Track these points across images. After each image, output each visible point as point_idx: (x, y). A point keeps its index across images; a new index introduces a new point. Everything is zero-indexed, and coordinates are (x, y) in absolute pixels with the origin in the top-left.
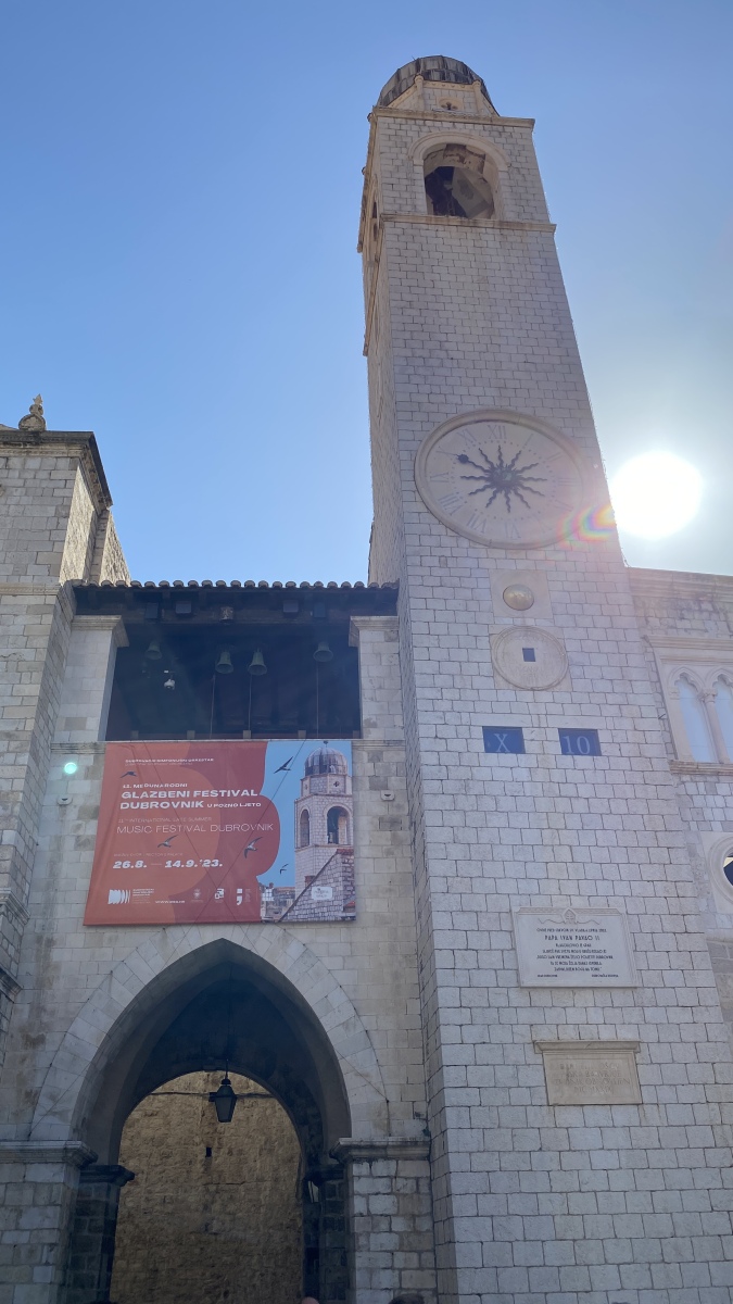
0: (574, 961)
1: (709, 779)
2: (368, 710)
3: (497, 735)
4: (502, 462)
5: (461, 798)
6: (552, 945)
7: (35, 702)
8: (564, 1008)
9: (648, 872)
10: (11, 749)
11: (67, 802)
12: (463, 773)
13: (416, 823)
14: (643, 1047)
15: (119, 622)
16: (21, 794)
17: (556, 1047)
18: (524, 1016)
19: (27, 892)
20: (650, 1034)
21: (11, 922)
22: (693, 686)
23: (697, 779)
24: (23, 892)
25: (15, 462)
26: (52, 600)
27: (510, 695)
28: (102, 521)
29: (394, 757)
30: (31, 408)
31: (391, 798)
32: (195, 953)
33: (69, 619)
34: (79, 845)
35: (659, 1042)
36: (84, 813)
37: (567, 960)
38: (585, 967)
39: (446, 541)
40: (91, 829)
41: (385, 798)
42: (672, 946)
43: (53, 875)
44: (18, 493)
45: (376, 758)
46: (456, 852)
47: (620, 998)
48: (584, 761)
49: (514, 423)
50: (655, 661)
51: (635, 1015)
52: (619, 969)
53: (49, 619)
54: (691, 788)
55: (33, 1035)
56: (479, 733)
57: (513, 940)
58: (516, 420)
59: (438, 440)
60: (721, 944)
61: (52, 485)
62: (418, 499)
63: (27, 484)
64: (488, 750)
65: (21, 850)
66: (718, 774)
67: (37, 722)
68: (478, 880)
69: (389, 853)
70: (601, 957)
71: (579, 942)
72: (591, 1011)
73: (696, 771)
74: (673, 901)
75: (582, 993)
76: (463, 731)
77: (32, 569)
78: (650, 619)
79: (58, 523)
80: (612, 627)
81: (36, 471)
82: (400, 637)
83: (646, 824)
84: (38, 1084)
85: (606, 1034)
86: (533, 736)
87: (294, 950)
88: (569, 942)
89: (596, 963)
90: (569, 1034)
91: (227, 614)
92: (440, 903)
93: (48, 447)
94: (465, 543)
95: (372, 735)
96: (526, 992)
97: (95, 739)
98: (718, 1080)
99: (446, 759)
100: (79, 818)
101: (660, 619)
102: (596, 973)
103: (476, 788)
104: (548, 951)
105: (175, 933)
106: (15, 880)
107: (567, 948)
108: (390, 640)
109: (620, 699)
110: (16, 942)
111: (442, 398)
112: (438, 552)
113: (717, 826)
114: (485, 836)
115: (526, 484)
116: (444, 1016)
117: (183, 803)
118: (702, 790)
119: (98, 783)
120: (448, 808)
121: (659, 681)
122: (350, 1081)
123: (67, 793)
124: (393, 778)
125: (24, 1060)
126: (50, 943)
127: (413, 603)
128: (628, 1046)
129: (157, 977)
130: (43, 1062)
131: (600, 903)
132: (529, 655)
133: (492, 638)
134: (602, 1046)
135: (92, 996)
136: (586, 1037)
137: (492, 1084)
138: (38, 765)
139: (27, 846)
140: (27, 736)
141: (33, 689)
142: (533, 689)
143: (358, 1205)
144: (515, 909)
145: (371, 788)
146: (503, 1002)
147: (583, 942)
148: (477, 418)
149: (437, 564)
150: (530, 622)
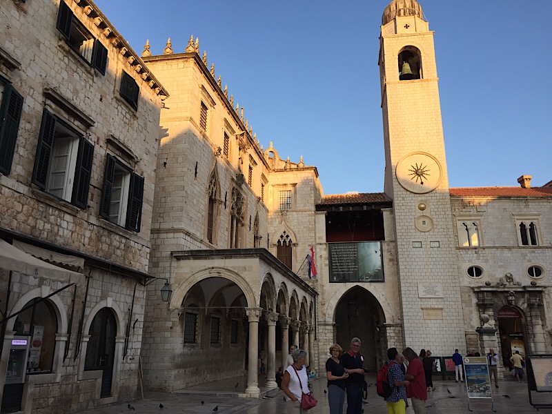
2: (386, 235)
3: (416, 244)
5: (407, 259)
6: (426, 289)
8: (428, 302)
9: (448, 274)
11: (321, 256)
12: (408, 253)
13: (397, 261)
14: (444, 309)
15: (326, 212)
17: (426, 309)
18: (420, 303)
20: (446, 307)
22: (466, 226)
23: (464, 250)
26: (313, 212)
27: (419, 233)
29: (392, 245)
31: (392, 254)
32: (352, 288)
34: (325, 265)
36: (325, 259)
37: (429, 292)
42: (452, 289)
45: (388, 245)
46: (406, 270)
47: (439, 300)
48: (435, 249)
49: (423, 154)
50: (456, 221)
51: (443, 303)
52: (440, 294)
53: (313, 217)
55: (323, 303)
56: (411, 243)
57: (418, 288)
59: (402, 162)
60: (465, 287)
61: (308, 181)
64: (413, 247)
66: (469, 249)
68: (411, 276)
69: (392, 267)
70: (436, 292)
72: (433, 302)
75: (432, 299)
76: (408, 243)
78: (455, 209)
80: (445, 214)
82: (392, 212)
83: (449, 263)
84: (325, 312)
86: (424, 243)
87: (373, 287)
88: (429, 289)
90: (429, 306)
92: (402, 280)
93: (306, 171)
94: (409, 193)
95: (387, 239)
96: (420, 298)
97: (325, 242)
98: (459, 315)
99: (404, 250)
102: (435, 295)
103: (410, 256)
105: (348, 284)
108: (390, 214)
109: (445, 233)
111: (403, 148)
112: (402, 196)
113: (467, 261)
114: (412, 267)
116: (404, 303)
118: (464, 253)
119: (327, 251)
120: (404, 261)
121: (456, 226)
122: (385, 312)
124: (392, 249)
125: (322, 308)
127: (395, 205)
128: (441, 309)
129: (345, 293)
130: (325, 308)
131: (437, 281)
132: (424, 222)
133: (415, 219)
134: (435, 309)
136: (432, 307)
137: (413, 316)
142: (424, 232)
143: (388, 334)
144: (418, 282)
145: (387, 252)
146: (415, 300)
147: (433, 289)
148: (412, 154)
149: (402, 199)
150: (425, 214)
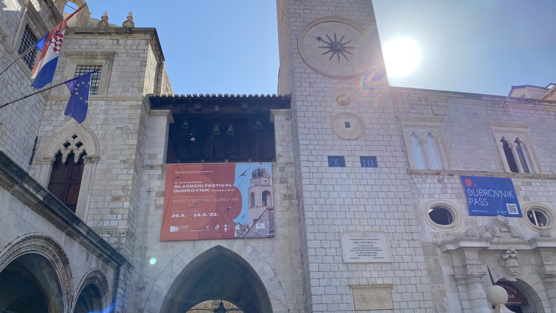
0: (366, 252)
1: (423, 176)
2: (279, 149)
3: (334, 160)
4: (336, 40)
5: (318, 186)
6: (356, 245)
7: (135, 147)
8: (362, 271)
9: (397, 215)
10: (125, 167)
11: (151, 190)
12: (320, 176)
13: (299, 196)
14: (394, 286)
15: (170, 113)
16: (131, 187)
17: (359, 287)
18: (346, 274)
19: (135, 228)
20: (397, 281)
21: (129, 240)
22: (417, 137)
23: (418, 176)
24: (133, 228)
25: (122, 42)
26: (140, 103)
27: (340, 143)
28: (161, 68)
29: (290, 170)
30: (128, 17)
31: (289, 187)
32: (207, 251)
33: (148, 111)
34: (157, 208)
35: (401, 284)
36: (158, 194)
37: (363, 252)
38: (370, 254)
39: (312, 76)
40: (161, 201)
41: (286, 187)
42: (407, 246)
43: (146, 220)
44: (123, 56)
45: (282, 170)
46: (316, 208)
47: (384, 267)
48: (370, 170)
49: (341, 23)
50: (401, 127)
51: (391, 274)
52: (385, 255)
53: (139, 111)
54: (416, 180)
55: (140, 286)
56: (326, 159)
57: (340, 244)
58: (342, 21)
59: (308, 31)
60: (427, 244)
61: (138, 52)
62: (300, 57)
63: (128, 51)
64: (330, 166)
65: (132, 209)
66: (427, 174)
67: (136, 156)
68: (326, 219)
69: (288, 209)
70: (377, 250)
71: (368, 244)
72: (373, 272)
73: (418, 173)
74: (407, 227)
75: (369, 265)
76: (319, 158)
77: (131, 89)
78: (399, 109)
79: (142, 69)
80: (383, 113)
81: (131, 46)
82: (292, 117)
83: (397, 196)
84: (143, 306)
85: (379, 282)
86: (349, 160)
87: (249, 249)
88: (364, 244)
89: (375, 253)
90: (363, 282)
91: (217, 109)
92: (309, 229)
93: (136, 35)
94: (320, 76)
95: (281, 160)
96: (346, 265)
97: (162, 163)
98: (425, 299)
99: (312, 170)
100: (156, 196)
101: (404, 109)
102: (375, 257)
103: (325, 182)
104: (355, 248)
105: (199, 244)
106: (130, 222)
107: (363, 247)
108: (288, 119)
109: (386, 143)
110: (131, 248)
111: (309, 11)
112: (308, 80)
113: (426, 196)
114: (328, 201)
115: (347, 50)
116: (312, 275)
117: (201, 190)
118: (420, 181)
119: (164, 182)
120: (313, 190)
121: (403, 135)
122: (273, 303)
123: (150, 186)
124: (290, 178)
125: (136, 296)
126: (146, 248)
127: (298, 103)
128: (388, 286)
129: (192, 262)
130: (145, 297)
131: (376, 228)
132: (348, 125)
133: (332, 118)
134: (377, 286)
135: (164, 270)
136: (371, 283)
137: (332, 303)
138: (137, 174)
139: (134, 208)
140: (132, 162)
141: (134, 141)
142: (349, 140)
144: (341, 231)
145: (280, 183)
146: (336, 269)
147: (370, 244)
148: (325, 20)
149: (308, 86)
150: (348, 111)
